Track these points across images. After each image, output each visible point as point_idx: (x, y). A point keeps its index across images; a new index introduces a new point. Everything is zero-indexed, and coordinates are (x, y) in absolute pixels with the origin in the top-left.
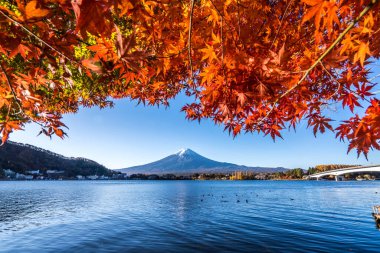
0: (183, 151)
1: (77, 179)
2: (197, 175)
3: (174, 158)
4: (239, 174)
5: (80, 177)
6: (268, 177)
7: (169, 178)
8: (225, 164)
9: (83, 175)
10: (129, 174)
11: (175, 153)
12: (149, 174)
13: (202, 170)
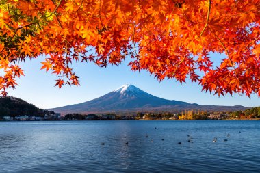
0: (125, 87)
1: (4, 120)
2: (142, 115)
3: (115, 95)
4: (190, 113)
5: (7, 117)
6: (223, 117)
7: (109, 118)
8: (174, 102)
9: (11, 116)
10: (63, 114)
11: (116, 90)
12: (87, 113)
13: (148, 109)
